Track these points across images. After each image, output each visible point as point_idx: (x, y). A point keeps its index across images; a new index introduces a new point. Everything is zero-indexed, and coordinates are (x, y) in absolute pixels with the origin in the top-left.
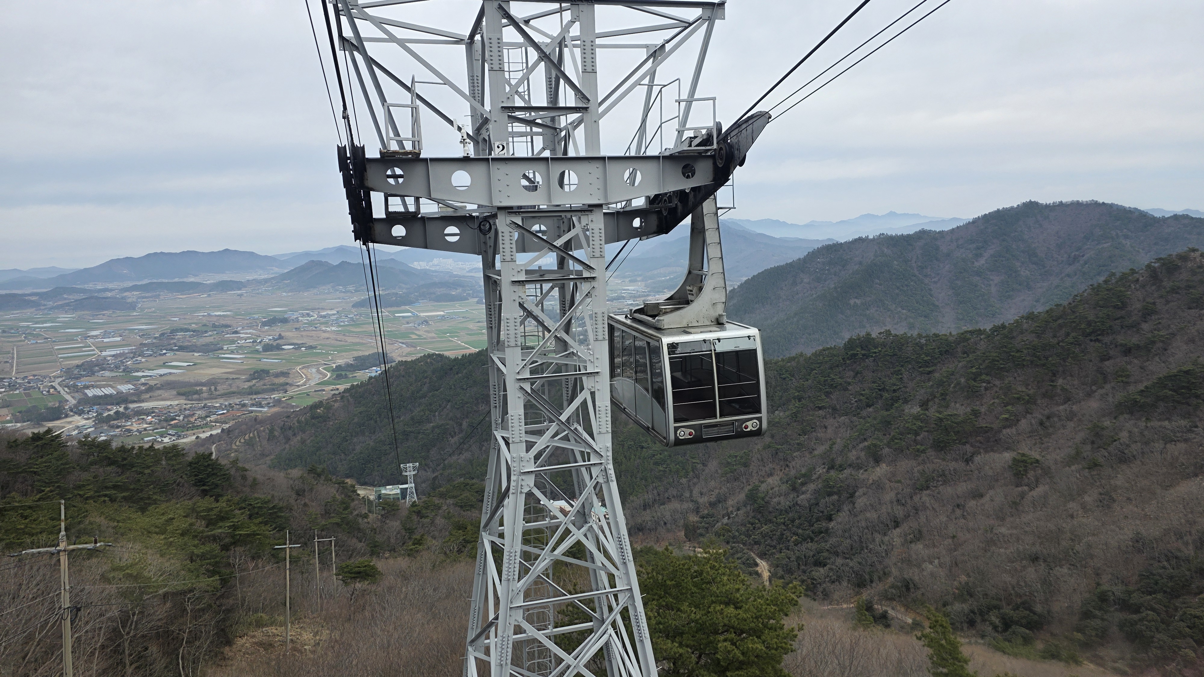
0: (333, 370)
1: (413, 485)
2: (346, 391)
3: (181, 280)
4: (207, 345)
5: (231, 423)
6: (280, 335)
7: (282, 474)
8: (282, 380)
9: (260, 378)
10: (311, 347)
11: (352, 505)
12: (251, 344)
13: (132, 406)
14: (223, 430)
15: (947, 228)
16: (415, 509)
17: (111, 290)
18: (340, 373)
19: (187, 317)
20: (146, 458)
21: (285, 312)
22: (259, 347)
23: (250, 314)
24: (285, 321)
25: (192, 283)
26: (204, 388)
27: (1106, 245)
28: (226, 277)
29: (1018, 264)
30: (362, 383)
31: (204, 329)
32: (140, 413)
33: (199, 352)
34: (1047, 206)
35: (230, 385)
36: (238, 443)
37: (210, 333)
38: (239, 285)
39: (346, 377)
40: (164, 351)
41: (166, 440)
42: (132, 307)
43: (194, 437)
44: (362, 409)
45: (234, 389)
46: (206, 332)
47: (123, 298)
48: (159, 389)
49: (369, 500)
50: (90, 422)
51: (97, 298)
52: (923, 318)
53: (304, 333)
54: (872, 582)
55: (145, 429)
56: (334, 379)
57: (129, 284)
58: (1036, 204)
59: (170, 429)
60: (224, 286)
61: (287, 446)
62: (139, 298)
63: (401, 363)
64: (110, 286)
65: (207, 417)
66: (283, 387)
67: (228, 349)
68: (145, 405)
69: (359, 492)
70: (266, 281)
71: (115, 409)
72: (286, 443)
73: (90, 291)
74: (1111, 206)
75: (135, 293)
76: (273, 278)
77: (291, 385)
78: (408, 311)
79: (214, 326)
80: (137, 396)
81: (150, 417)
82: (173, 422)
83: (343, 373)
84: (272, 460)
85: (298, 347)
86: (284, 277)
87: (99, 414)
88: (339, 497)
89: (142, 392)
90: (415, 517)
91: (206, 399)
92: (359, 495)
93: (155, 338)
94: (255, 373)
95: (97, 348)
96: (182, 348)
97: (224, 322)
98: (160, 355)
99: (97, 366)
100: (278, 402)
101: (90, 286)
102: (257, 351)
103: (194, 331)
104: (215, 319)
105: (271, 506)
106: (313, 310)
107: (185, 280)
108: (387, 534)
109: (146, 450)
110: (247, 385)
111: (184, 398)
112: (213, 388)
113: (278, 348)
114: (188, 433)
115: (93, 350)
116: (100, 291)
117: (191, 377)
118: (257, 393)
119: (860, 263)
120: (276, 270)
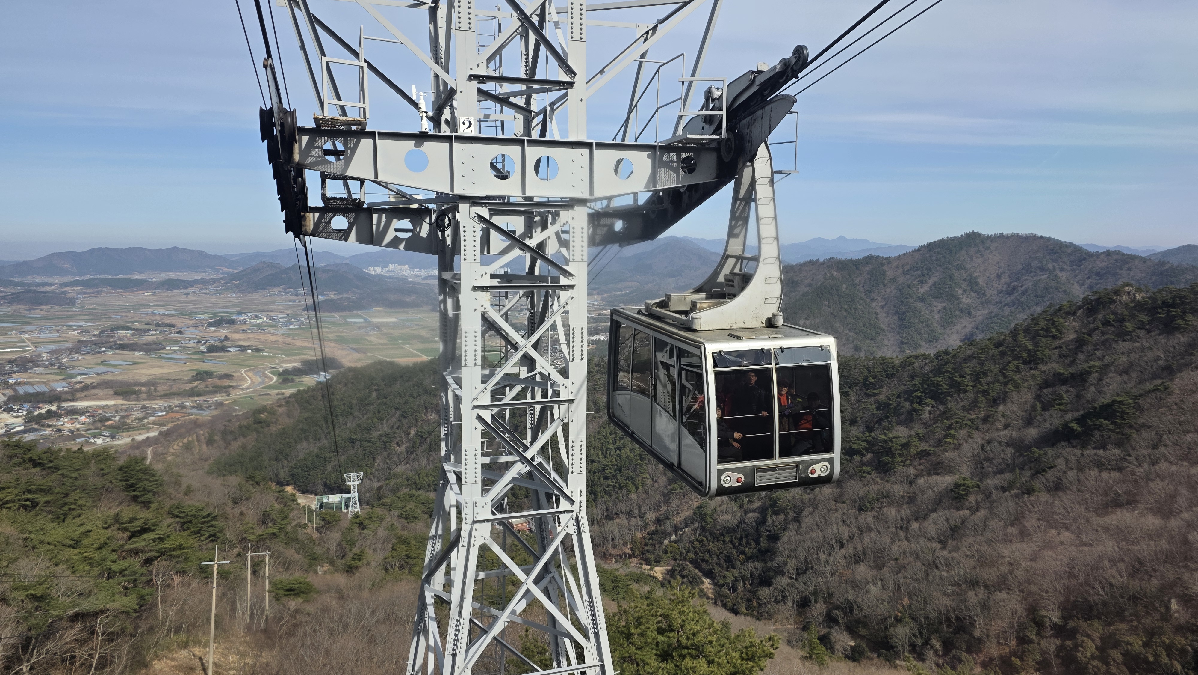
0: (280, 374)
1: (357, 495)
2: (292, 396)
3: (126, 277)
4: (148, 344)
5: (170, 425)
6: (226, 336)
7: (219, 481)
8: (226, 382)
9: (202, 380)
10: (257, 350)
11: (291, 515)
12: (194, 345)
13: (65, 405)
14: (161, 433)
15: (894, 254)
16: (357, 520)
17: (51, 285)
18: (286, 377)
19: (130, 315)
20: (74, 461)
21: (232, 313)
22: (204, 348)
23: (196, 314)
24: (232, 322)
25: (137, 280)
26: (143, 389)
27: (1043, 277)
28: (172, 275)
29: (960, 291)
30: (309, 388)
31: (147, 327)
32: (73, 412)
33: (140, 351)
34: (989, 237)
35: (171, 386)
36: (175, 447)
37: (153, 332)
38: (186, 284)
39: (292, 381)
40: (103, 349)
41: (99, 441)
42: (72, 302)
43: (129, 439)
44: (307, 415)
45: (175, 390)
46: (149, 331)
47: (63, 293)
48: (94, 388)
49: (309, 508)
50: (20, 420)
51: (35, 292)
52: (869, 341)
53: (251, 336)
54: (816, 602)
55: (78, 430)
56: (280, 383)
57: (70, 279)
58: (979, 235)
59: (105, 430)
60: (170, 285)
61: (227, 451)
62: (80, 293)
63: (351, 369)
64: (50, 280)
65: (144, 418)
66: (226, 389)
67: (170, 350)
68: (80, 404)
69: (299, 501)
70: (214, 281)
71: (47, 407)
72: (226, 448)
73: (29, 285)
74: (1049, 239)
75: (76, 288)
76: (222, 278)
77: (234, 387)
78: (360, 316)
79: (158, 325)
80: (72, 395)
81: (83, 417)
82: (107, 423)
83: (290, 377)
84: (210, 465)
85: (244, 349)
86: (234, 277)
87: (30, 412)
88: (277, 506)
89: (77, 391)
90: (357, 530)
91: (145, 400)
92: (299, 504)
93: (94, 335)
94: (197, 374)
95: (32, 343)
96: (122, 347)
97: (168, 322)
98: (99, 353)
99: (31, 362)
100: (220, 404)
101: (28, 279)
102: (201, 352)
103: (136, 330)
104: (159, 318)
105: (205, 514)
106: (262, 311)
107: (130, 277)
108: (327, 546)
109: (74, 452)
110: (188, 387)
111: (121, 397)
112: (152, 388)
113: (223, 349)
114: (124, 434)
115: (28, 346)
116: (39, 285)
117: (129, 376)
118: (199, 394)
119: (810, 285)
120: (226, 270)
